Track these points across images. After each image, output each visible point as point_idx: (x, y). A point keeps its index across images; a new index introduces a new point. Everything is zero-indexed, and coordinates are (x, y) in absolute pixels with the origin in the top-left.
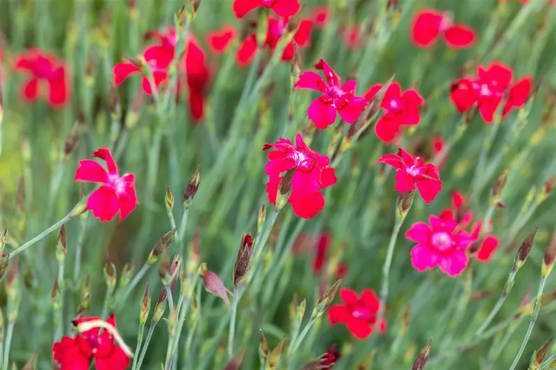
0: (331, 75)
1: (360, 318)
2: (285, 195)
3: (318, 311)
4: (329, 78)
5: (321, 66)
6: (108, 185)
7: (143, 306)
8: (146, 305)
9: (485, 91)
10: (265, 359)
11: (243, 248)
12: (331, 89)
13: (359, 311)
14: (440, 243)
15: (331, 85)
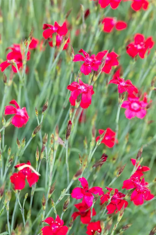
0: (86, 54)
1: (108, 139)
2: (79, 103)
3: (99, 143)
4: (85, 55)
5: (81, 51)
6: (17, 114)
7: (37, 155)
8: (38, 154)
9: (139, 47)
10: (82, 164)
11: (69, 126)
12: (87, 59)
13: (107, 137)
14: (134, 107)
15: (86, 58)
